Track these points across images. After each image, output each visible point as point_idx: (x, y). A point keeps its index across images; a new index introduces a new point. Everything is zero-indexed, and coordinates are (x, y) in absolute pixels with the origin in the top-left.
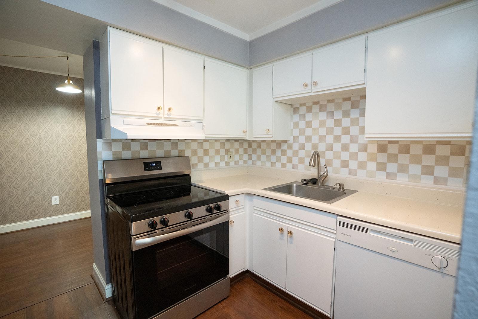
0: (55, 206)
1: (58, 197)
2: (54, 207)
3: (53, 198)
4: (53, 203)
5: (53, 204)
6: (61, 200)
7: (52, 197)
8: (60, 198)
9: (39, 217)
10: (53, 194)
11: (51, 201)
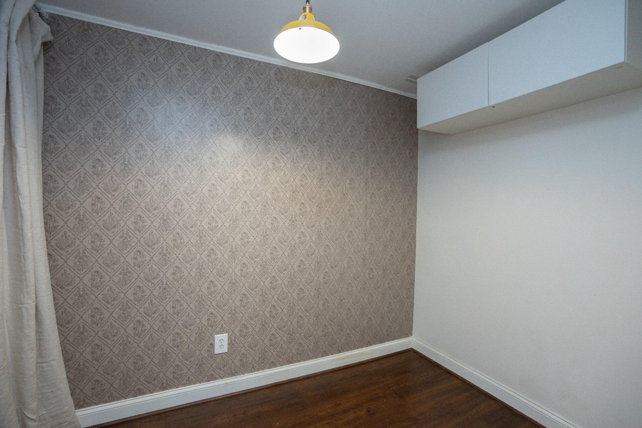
0: (220, 357)
1: (226, 335)
2: (218, 360)
3: (217, 337)
4: (218, 350)
5: (216, 353)
6: (231, 344)
7: (215, 336)
8: (230, 338)
9: (189, 382)
10: (218, 329)
11: (212, 345)
